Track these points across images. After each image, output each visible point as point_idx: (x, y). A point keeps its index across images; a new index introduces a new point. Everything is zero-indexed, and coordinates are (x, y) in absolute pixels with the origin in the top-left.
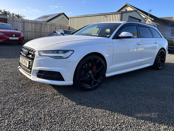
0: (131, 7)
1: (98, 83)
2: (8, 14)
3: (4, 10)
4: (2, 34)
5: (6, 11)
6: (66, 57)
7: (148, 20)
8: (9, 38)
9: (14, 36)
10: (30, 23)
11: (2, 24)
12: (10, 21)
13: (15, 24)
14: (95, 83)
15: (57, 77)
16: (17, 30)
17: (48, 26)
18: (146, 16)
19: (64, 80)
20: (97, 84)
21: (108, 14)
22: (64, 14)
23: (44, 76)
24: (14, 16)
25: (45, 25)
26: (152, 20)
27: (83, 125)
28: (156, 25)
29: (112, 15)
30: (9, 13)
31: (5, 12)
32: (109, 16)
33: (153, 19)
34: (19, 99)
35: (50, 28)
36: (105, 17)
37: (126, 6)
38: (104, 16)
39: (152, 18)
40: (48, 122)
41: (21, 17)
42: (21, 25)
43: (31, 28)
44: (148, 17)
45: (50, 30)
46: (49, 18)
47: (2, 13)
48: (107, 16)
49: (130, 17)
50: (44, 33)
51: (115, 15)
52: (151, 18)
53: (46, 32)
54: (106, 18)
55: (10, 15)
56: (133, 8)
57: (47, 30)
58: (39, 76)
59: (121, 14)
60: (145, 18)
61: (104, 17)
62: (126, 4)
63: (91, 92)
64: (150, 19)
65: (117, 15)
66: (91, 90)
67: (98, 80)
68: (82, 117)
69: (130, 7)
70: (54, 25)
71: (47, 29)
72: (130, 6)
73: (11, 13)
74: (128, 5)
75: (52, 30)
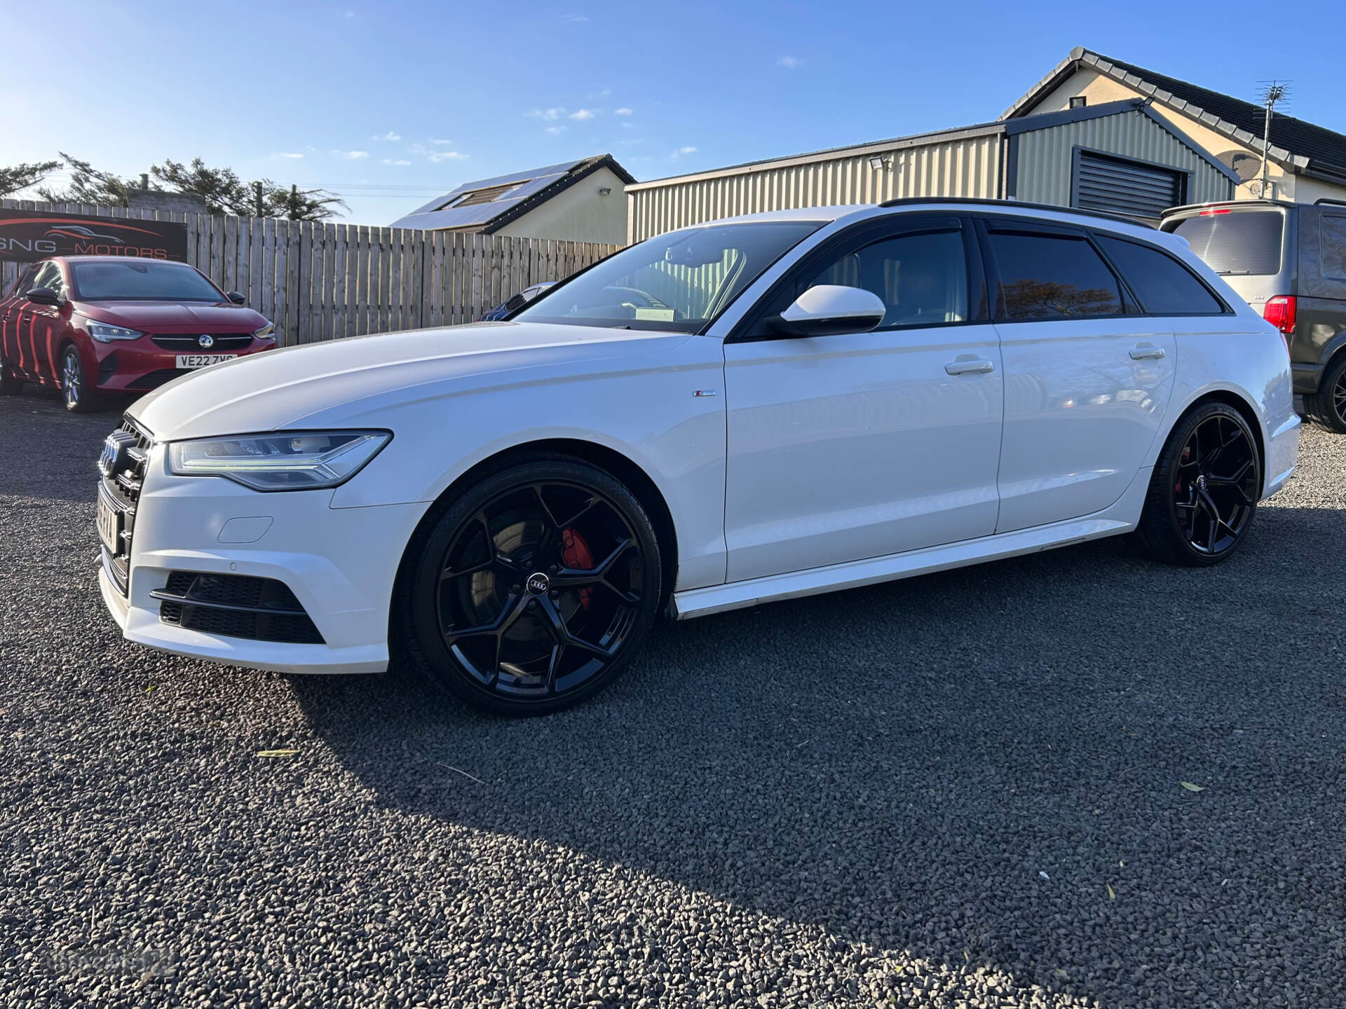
0: (1120, 74)
1: (600, 657)
2: (226, 191)
3: (197, 163)
4: (129, 335)
5: (209, 167)
6: (333, 476)
7: (1260, 175)
8: (174, 361)
9: (208, 343)
10: (340, 245)
11: (135, 267)
12: (204, 240)
13: (242, 260)
14: (573, 659)
15: (274, 617)
16: (239, 301)
17: (477, 262)
18: (1246, 137)
19: (320, 640)
20: (595, 666)
21: (908, 144)
22: (608, 163)
23: (199, 607)
24: (265, 199)
25: (449, 253)
26: (1297, 171)
27: (326, 930)
28: (1283, 211)
29: (936, 154)
30: (231, 183)
31: (203, 174)
32: (913, 157)
33: (1302, 162)
34: (22, 762)
35: (487, 277)
36: (886, 169)
37: (1073, 71)
38: (878, 164)
39: (1294, 152)
40: (108, 908)
41: (312, 206)
42: (277, 263)
43: (352, 281)
44: (1262, 144)
45: (488, 289)
46: (503, 203)
47: (182, 182)
48: (902, 160)
49: (1087, 154)
50: (448, 310)
51: (960, 150)
52: (1283, 154)
53: (457, 310)
54: (891, 176)
55: (240, 194)
56: (1135, 81)
57: (467, 293)
58: (171, 612)
59: (1004, 136)
60: (1239, 157)
61: (875, 172)
62: (1073, 53)
63: (536, 723)
64: (1280, 163)
65: (973, 148)
66: (542, 712)
67: (605, 639)
68: (353, 882)
69: (1108, 75)
70: (516, 256)
71: (469, 283)
72: (1106, 67)
73: (245, 181)
74: (1091, 60)
75: (504, 291)
